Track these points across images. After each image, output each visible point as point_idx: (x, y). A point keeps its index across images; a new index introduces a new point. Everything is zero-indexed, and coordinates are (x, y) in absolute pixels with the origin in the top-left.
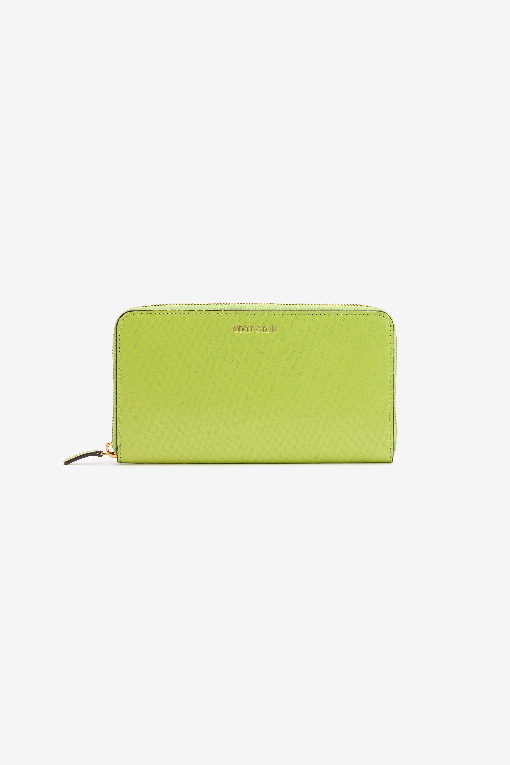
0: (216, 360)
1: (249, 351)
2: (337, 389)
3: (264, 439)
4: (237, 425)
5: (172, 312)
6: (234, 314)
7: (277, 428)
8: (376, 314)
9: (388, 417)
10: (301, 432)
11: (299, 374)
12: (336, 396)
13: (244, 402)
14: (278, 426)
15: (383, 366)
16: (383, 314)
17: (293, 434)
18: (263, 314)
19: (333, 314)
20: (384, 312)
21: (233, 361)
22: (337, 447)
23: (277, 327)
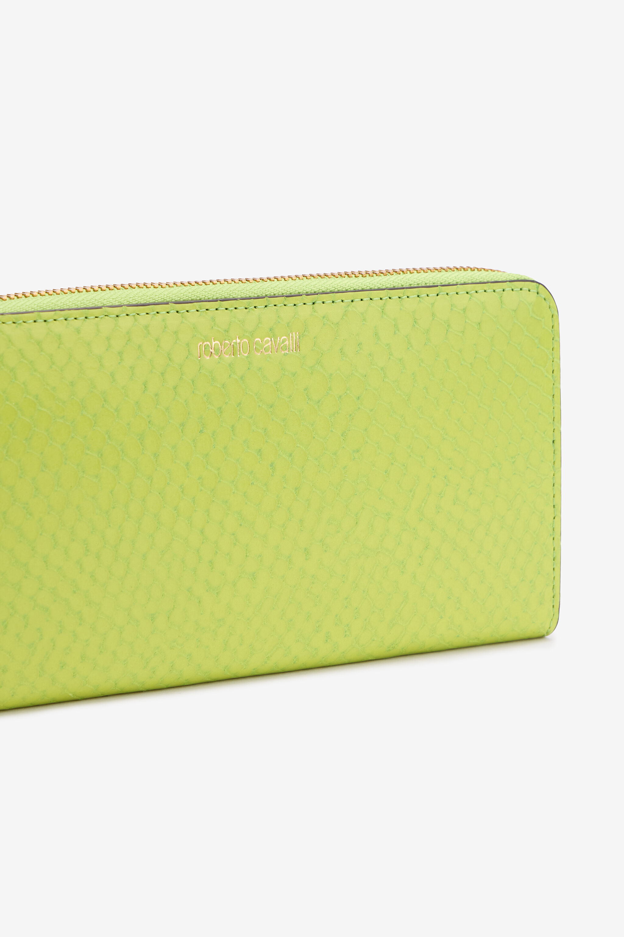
0: (161, 434)
1: (240, 404)
2: (444, 479)
3: (282, 619)
4: (217, 593)
5: (45, 315)
6: (197, 311)
7: (312, 587)
8: (521, 289)
9: (551, 535)
10: (364, 591)
11: (358, 451)
12: (442, 497)
13: (233, 534)
14: (313, 583)
15: (540, 414)
16: (538, 288)
17: (346, 599)
18: (266, 306)
19: (428, 295)
20: (539, 284)
21: (201, 432)
22: (442, 618)
23: (301, 338)
